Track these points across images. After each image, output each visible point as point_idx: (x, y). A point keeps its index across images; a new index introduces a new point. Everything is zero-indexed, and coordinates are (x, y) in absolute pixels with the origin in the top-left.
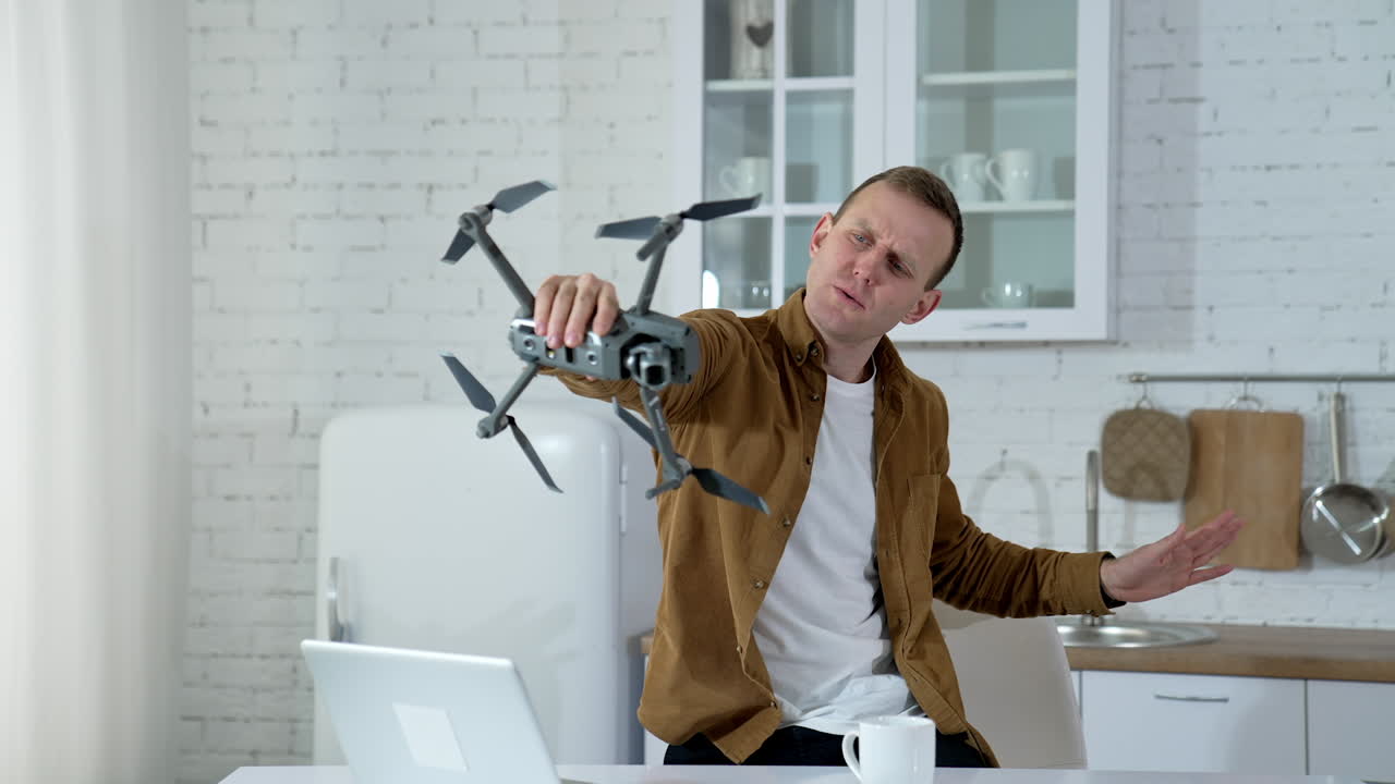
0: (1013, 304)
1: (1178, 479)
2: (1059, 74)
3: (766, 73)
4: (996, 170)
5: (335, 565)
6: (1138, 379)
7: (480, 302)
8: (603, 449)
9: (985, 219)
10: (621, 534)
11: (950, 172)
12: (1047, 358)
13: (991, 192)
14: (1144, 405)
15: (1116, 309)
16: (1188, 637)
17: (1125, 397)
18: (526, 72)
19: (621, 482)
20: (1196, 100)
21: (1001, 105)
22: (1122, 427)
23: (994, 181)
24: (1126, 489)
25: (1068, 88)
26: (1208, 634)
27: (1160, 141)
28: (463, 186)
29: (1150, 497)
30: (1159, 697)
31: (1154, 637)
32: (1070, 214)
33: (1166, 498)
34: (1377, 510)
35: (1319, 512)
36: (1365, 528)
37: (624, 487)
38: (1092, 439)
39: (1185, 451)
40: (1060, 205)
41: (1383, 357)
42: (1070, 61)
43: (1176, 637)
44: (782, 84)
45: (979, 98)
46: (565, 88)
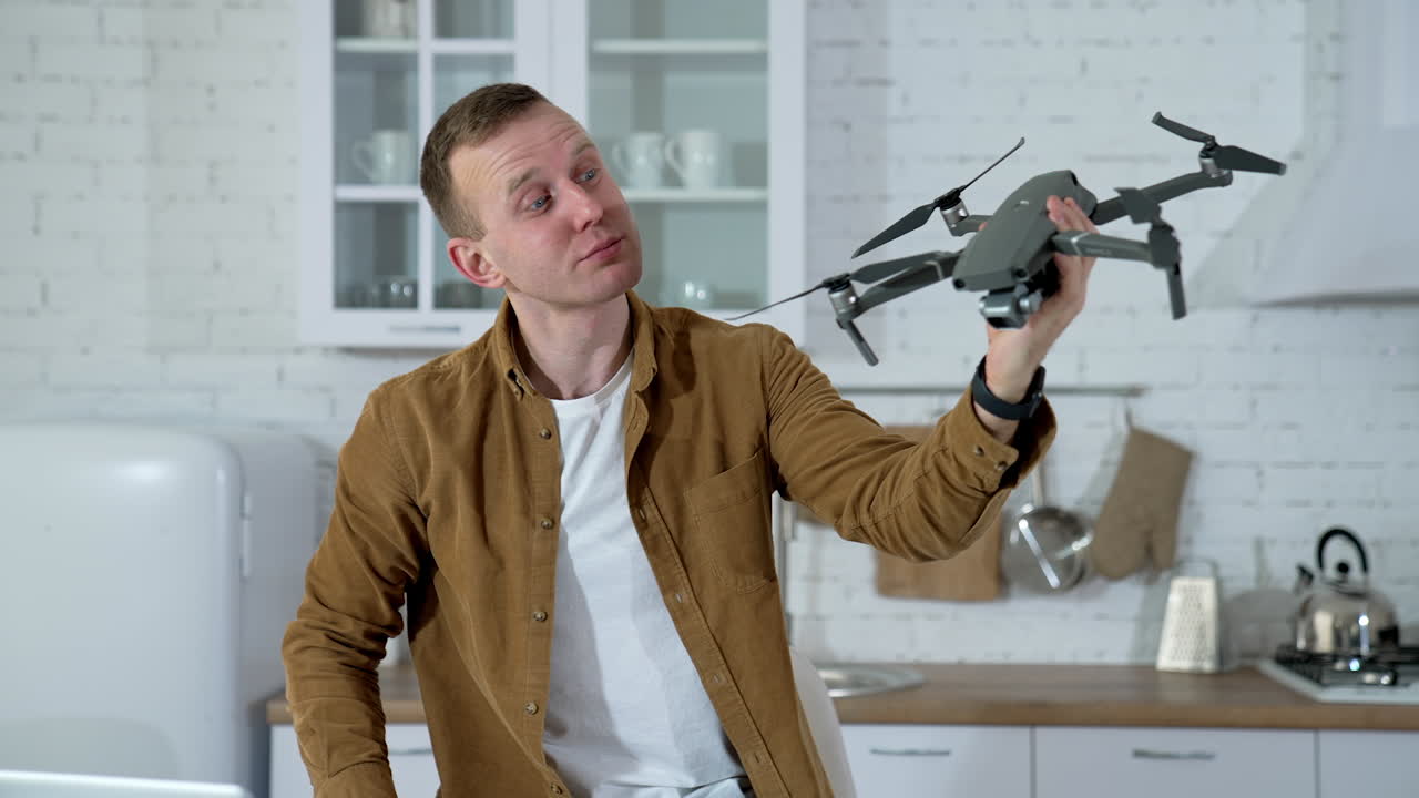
2: (747, 46)
3: (407, 31)
4: (677, 152)
7: (44, 298)
8: (221, 477)
9: (654, 209)
10: (243, 580)
11: (624, 156)
13: (671, 177)
16: (894, 681)
18: (101, 20)
19: (242, 515)
20: (884, 83)
21: (674, 81)
23: (674, 165)
25: (759, 62)
26: (915, 677)
27: (847, 127)
28: (21, 157)
30: (875, 752)
31: (854, 683)
32: (761, 207)
34: (1078, 533)
35: (1021, 536)
36: (1063, 554)
37: (246, 523)
41: (1082, 368)
42: (761, 31)
43: (879, 683)
44: (428, 46)
45: (648, 71)
46: (151, 44)
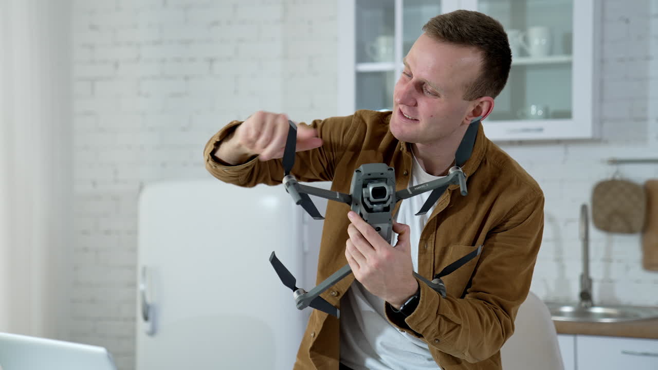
0: (537, 118)
1: (638, 220)
4: (526, 39)
5: (145, 269)
6: (615, 162)
10: (304, 253)
12: (558, 150)
13: (523, 52)
14: (618, 177)
15: (599, 121)
17: (605, 173)
19: (304, 222)
22: (603, 190)
23: (524, 45)
24: (607, 226)
27: (627, 21)
29: (621, 231)
30: (624, 352)
32: (568, 65)
33: (630, 231)
38: (586, 197)
39: (642, 204)
40: (562, 59)
